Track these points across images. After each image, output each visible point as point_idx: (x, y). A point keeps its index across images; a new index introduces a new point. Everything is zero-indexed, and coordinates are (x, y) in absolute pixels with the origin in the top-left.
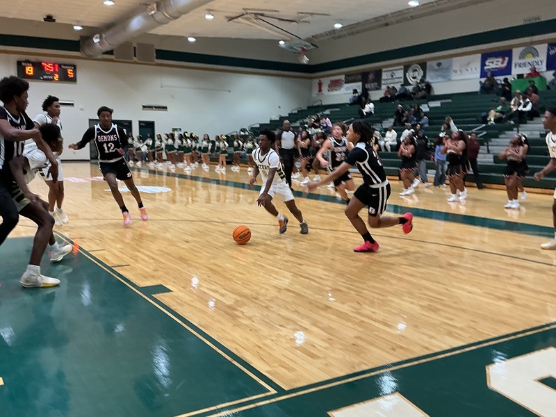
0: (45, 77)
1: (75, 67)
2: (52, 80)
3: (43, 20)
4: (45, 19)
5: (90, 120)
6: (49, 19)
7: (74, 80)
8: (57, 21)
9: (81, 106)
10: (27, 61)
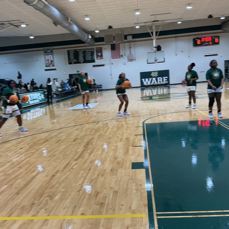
0: (205, 44)
1: (218, 37)
2: (209, 45)
3: (207, 18)
4: (209, 17)
5: (225, 61)
6: (210, 16)
7: (218, 43)
8: (214, 17)
9: (221, 55)
10: (198, 38)
